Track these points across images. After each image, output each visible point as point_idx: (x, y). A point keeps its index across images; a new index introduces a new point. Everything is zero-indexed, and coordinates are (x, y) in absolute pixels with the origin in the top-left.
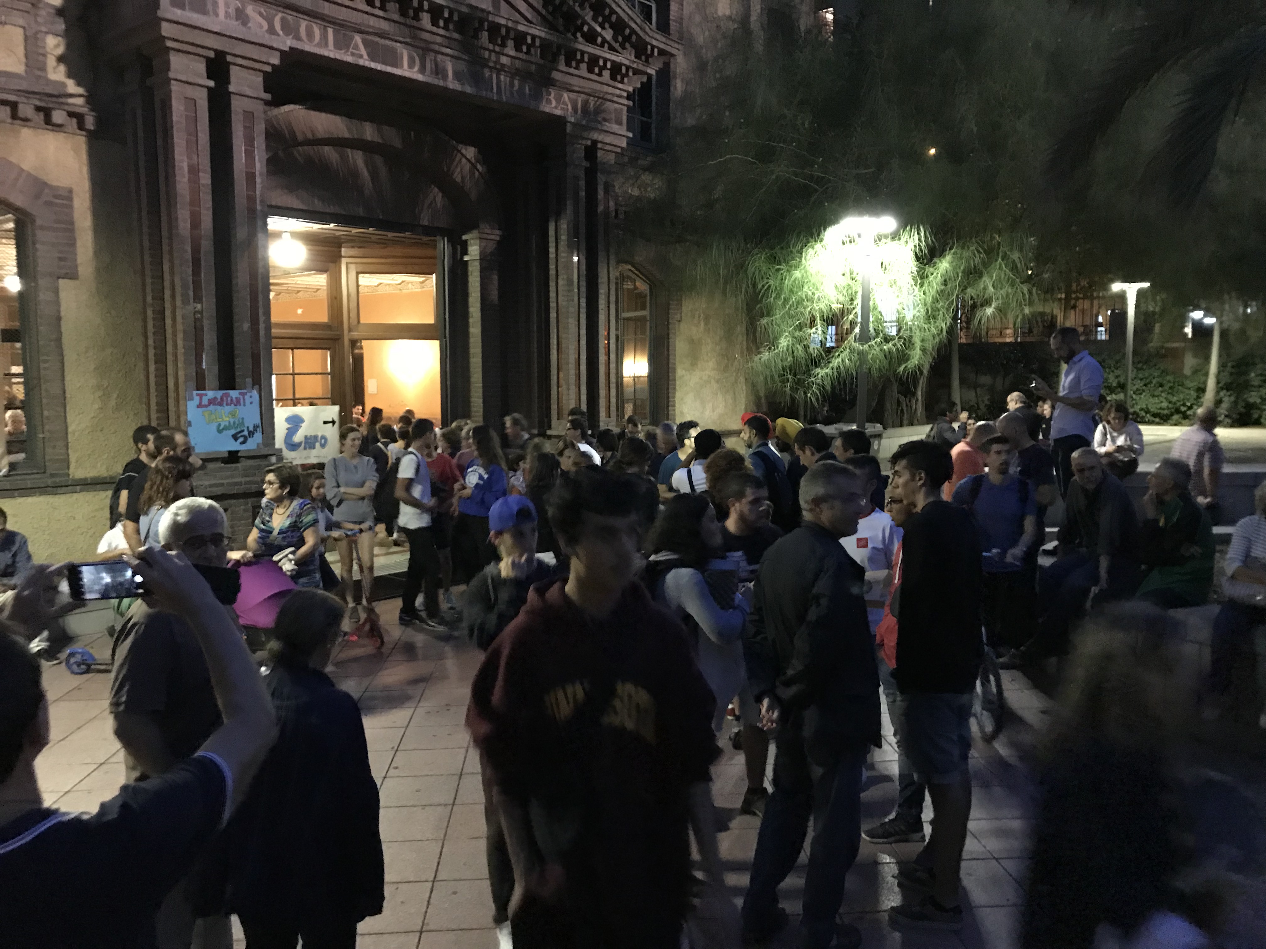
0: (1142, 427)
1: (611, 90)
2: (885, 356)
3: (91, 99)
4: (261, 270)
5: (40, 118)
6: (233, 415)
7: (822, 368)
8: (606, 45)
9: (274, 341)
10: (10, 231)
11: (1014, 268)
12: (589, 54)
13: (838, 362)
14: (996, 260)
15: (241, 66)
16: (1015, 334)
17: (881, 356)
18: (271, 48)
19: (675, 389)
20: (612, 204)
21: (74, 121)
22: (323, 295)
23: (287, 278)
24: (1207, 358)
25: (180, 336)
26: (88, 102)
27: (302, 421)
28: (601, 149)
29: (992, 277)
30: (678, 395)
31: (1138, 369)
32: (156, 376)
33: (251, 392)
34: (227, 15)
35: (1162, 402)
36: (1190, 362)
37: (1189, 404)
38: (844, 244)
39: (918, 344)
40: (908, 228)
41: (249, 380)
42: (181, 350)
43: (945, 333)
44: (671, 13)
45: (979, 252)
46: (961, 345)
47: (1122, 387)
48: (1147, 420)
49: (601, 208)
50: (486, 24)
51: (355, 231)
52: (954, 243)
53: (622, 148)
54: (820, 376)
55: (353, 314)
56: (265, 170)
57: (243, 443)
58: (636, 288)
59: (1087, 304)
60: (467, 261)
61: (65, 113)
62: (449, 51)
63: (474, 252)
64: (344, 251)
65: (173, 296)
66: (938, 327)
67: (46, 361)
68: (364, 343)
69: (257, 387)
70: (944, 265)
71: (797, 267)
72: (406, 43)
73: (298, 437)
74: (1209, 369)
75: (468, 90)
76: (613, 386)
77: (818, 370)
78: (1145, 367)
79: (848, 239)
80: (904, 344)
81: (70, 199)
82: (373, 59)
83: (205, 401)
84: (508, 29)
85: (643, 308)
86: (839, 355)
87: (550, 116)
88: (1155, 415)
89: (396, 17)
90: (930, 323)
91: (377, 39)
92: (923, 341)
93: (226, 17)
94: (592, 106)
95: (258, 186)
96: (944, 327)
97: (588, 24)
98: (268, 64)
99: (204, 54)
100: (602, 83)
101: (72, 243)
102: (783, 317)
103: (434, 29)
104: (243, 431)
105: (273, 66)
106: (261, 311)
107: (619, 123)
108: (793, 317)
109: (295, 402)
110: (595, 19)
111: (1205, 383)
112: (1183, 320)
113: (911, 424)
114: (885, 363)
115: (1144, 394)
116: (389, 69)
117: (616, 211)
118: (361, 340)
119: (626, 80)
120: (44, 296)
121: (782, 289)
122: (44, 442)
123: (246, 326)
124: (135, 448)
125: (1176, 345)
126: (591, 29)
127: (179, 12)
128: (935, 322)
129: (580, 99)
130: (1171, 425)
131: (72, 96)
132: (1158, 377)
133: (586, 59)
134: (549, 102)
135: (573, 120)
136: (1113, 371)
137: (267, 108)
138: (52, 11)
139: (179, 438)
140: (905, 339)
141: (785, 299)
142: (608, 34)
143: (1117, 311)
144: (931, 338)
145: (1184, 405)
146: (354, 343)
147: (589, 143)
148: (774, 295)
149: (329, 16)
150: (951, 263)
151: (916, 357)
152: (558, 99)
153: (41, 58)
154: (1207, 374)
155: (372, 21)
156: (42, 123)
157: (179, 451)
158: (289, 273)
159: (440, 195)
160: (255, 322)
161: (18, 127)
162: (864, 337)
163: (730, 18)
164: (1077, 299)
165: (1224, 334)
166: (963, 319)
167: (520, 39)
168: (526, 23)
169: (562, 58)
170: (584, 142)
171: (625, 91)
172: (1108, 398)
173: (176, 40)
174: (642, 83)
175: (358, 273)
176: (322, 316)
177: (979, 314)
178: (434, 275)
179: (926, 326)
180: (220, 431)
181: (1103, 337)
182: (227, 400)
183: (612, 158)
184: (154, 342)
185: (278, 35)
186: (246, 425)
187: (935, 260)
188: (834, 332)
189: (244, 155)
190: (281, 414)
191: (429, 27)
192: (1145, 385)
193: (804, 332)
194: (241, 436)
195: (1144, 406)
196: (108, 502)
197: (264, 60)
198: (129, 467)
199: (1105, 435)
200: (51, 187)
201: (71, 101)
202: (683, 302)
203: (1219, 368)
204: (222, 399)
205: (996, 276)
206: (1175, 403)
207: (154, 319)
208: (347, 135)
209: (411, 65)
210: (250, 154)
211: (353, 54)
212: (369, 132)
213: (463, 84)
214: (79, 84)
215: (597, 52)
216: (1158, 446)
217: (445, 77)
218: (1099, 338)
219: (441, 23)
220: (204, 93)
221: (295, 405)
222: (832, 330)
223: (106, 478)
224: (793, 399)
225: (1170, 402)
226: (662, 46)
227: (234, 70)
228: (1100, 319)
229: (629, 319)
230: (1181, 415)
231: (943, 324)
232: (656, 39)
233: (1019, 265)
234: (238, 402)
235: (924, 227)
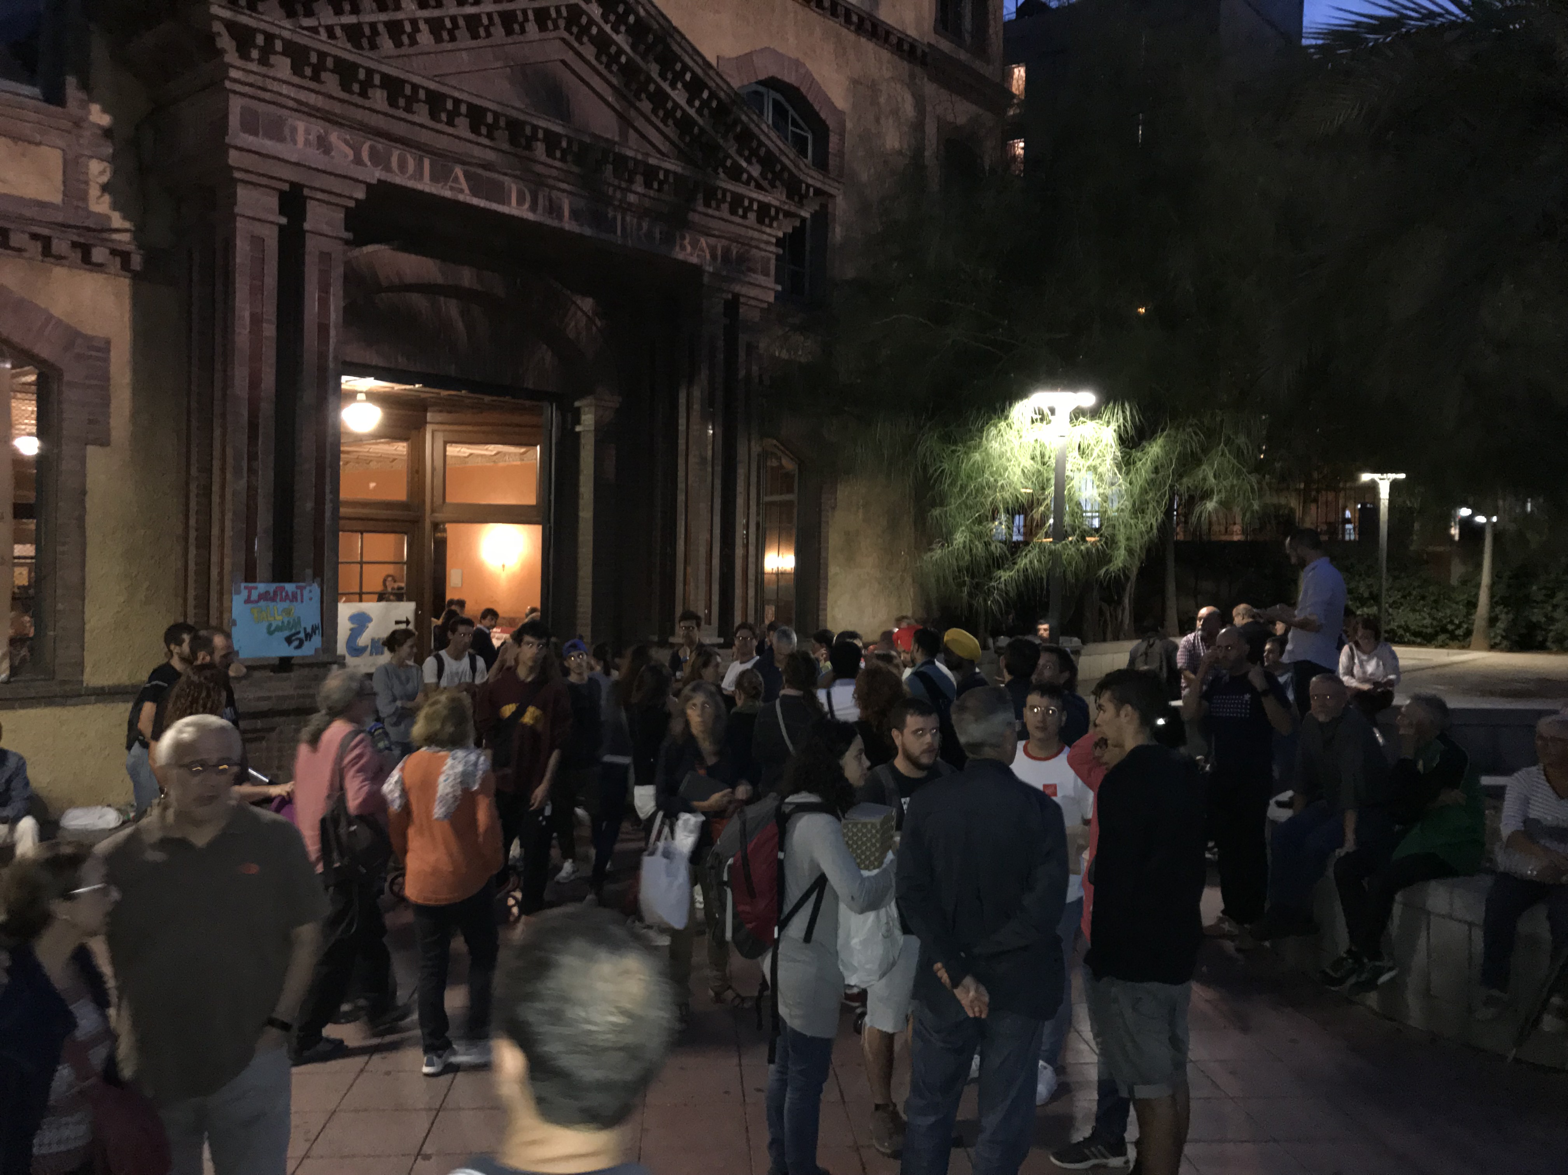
0: (1398, 650)
1: (756, 235)
2: (1083, 557)
3: (139, 233)
4: (330, 439)
5: (77, 256)
6: (288, 612)
7: (1005, 571)
8: (753, 184)
9: (342, 522)
10: (30, 384)
11: (1239, 454)
12: (732, 193)
13: (1025, 564)
14: (1219, 444)
15: (318, 200)
16: (1244, 532)
17: (1078, 558)
18: (357, 180)
19: (826, 589)
20: (755, 368)
21: (118, 260)
22: (402, 467)
23: (360, 446)
24: (1479, 566)
25: (229, 516)
26: (135, 238)
27: (369, 620)
28: (743, 303)
29: (1212, 465)
30: (831, 597)
31: (1395, 578)
32: (196, 564)
33: (310, 585)
34: (307, 142)
35: (1424, 619)
36: (1457, 570)
37: (1457, 622)
38: (1033, 422)
39: (1122, 543)
40: (1111, 405)
41: (309, 572)
42: (228, 533)
43: (1155, 531)
44: (831, 145)
45: (1196, 434)
46: (1177, 543)
47: (1375, 598)
48: (1406, 640)
49: (742, 373)
50: (611, 155)
51: (444, 393)
52: (1166, 423)
53: (768, 303)
54: (1003, 579)
55: (438, 492)
56: (341, 320)
57: (299, 646)
58: (781, 467)
59: (1331, 496)
60: (579, 433)
61: (107, 251)
62: (564, 186)
63: (588, 421)
64: (429, 416)
65: (223, 470)
66: (1146, 523)
67: (64, 544)
68: (448, 526)
69: (319, 579)
70: (1155, 449)
71: (977, 447)
72: (515, 177)
73: (364, 640)
74: (1481, 579)
75: (588, 231)
76: (752, 584)
77: (1001, 573)
78: (1403, 575)
79: (1039, 417)
80: (1106, 543)
81: (108, 350)
82: (475, 193)
83: (255, 595)
84: (636, 162)
85: (790, 490)
86: (1026, 555)
87: (684, 263)
88: (1416, 634)
89: (506, 146)
90: (1137, 518)
91: (480, 171)
92: (1128, 539)
93: (305, 144)
94: (734, 252)
95: (332, 341)
96: (1154, 524)
97: (732, 158)
98: (351, 198)
99: (277, 187)
100: (747, 227)
101: (106, 402)
102: (959, 508)
103: (549, 161)
104: (298, 633)
105: (357, 200)
106: (328, 489)
107: (767, 274)
108: (971, 507)
109: (360, 596)
110: (740, 153)
111: (1477, 596)
112: (1447, 518)
113: (1116, 638)
114: (1083, 566)
115: (1402, 608)
116: (494, 206)
117: (760, 376)
118: (444, 523)
119: (775, 224)
120: (67, 465)
121: (958, 474)
122: (54, 643)
123: (309, 505)
124: (166, 650)
125: (1440, 549)
126: (735, 164)
127: (251, 138)
128: (1143, 518)
129: (720, 244)
130: (1436, 647)
131: (117, 231)
132: (1419, 587)
133: (729, 199)
134: (683, 248)
135: (711, 269)
136: (1363, 580)
137: (346, 247)
138: (99, 132)
139: (219, 641)
140: (1107, 538)
141: (961, 486)
142: (755, 171)
143: (1368, 506)
144: (1138, 536)
145: (1452, 622)
146: (437, 526)
147: (730, 296)
148: (948, 481)
149: (426, 145)
150: (1163, 447)
151: (1120, 557)
152: (695, 244)
153: (83, 186)
154: (1478, 586)
155: (477, 151)
156: (79, 261)
157: (217, 657)
158: (361, 440)
159: (550, 353)
160: (320, 501)
161: (49, 265)
162: (1059, 533)
163: (900, 153)
164: (1318, 491)
165: (1498, 536)
166: (1180, 511)
167: (650, 174)
168: (658, 156)
169: (700, 196)
170: (725, 296)
171: (774, 236)
172: (1359, 612)
173: (247, 171)
174: (794, 228)
175: (445, 443)
176: (400, 494)
177: (1197, 510)
178: (538, 447)
179: (1132, 522)
180: (270, 633)
181: (1352, 537)
182: (281, 594)
183: (756, 316)
184: (197, 522)
185: (366, 166)
186: (303, 625)
187: (1145, 443)
188: (1022, 523)
189: (317, 303)
190: (345, 610)
191: (543, 158)
192: (1404, 597)
193: (985, 526)
194: (297, 639)
195: (1403, 623)
196: (127, 716)
197: (347, 193)
198: (156, 674)
199: (1351, 658)
200: (86, 337)
201: (116, 236)
202: (839, 486)
203: (1492, 578)
204: (275, 592)
205: (1219, 464)
206: (1440, 620)
207: (197, 495)
208: (440, 280)
209: (521, 201)
210: (324, 303)
211: (452, 189)
212: (466, 277)
213: (581, 225)
214: (125, 218)
215: (740, 189)
216: (1417, 674)
217: (560, 217)
218: (1347, 538)
219: (558, 154)
220: (276, 230)
221: (361, 600)
222: (1019, 520)
223: (126, 687)
224: (971, 606)
225: (1434, 619)
226: (818, 185)
227: (311, 206)
228: (1348, 514)
229: (772, 503)
230: (1448, 635)
231: (1153, 518)
232: (812, 177)
233: (1245, 452)
234: (294, 598)
235: (1130, 405)
